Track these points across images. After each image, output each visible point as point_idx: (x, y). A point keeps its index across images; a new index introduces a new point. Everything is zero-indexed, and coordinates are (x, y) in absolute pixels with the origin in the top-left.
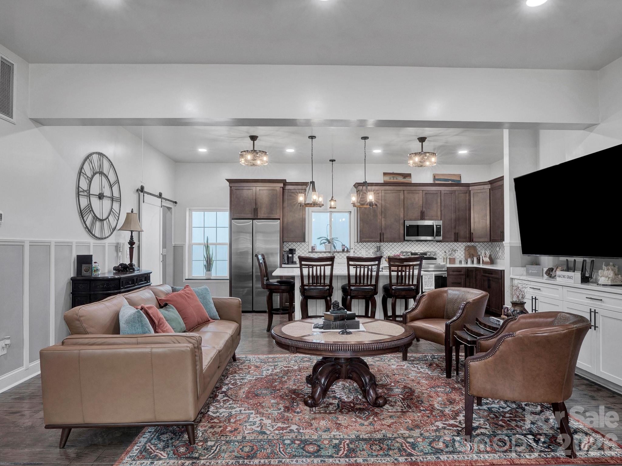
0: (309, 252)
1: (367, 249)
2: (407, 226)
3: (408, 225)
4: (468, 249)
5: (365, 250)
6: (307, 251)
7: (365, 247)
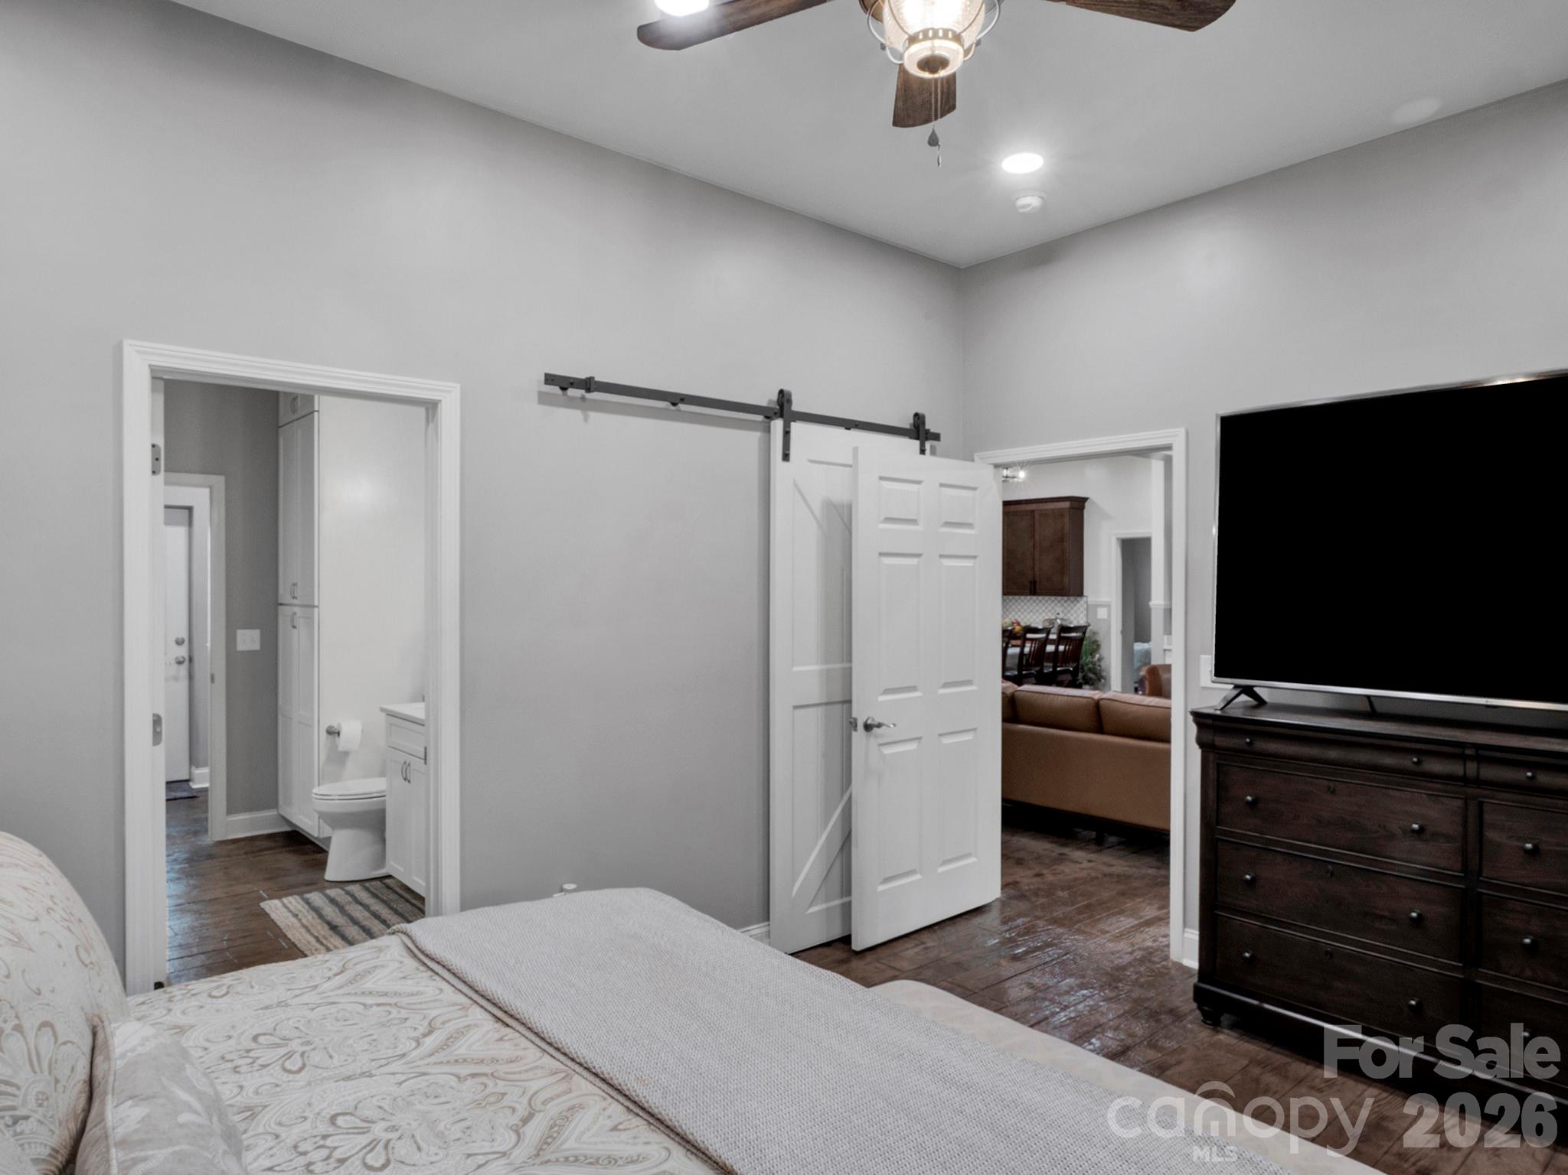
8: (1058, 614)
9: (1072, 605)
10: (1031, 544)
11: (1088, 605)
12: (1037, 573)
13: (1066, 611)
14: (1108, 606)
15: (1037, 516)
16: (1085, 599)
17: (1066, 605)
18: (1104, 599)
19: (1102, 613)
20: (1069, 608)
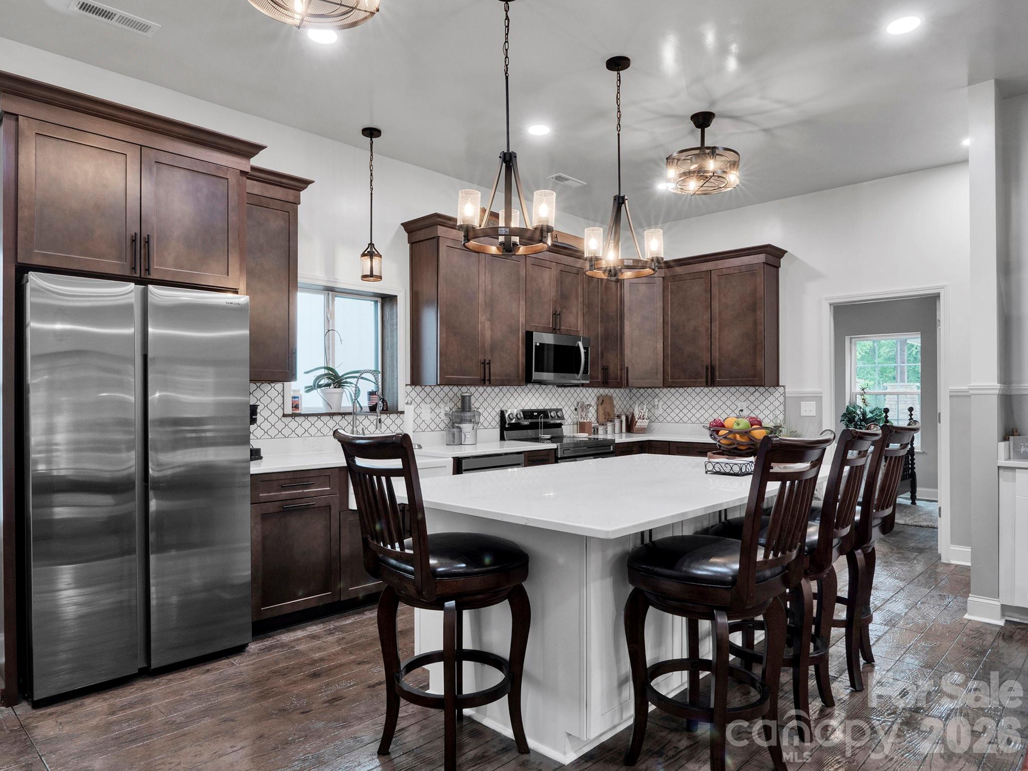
0: (284, 415)
1: (433, 405)
2: (536, 346)
3: (538, 344)
4: (602, 401)
5: (429, 406)
6: (279, 413)
7: (428, 400)
8: (742, 411)
9: (762, 398)
10: (707, 316)
11: (785, 397)
12: (716, 355)
13: (752, 407)
14: (817, 399)
15: (715, 278)
16: (781, 389)
17: (752, 398)
18: (810, 388)
19: (808, 409)
20: (757, 403)
